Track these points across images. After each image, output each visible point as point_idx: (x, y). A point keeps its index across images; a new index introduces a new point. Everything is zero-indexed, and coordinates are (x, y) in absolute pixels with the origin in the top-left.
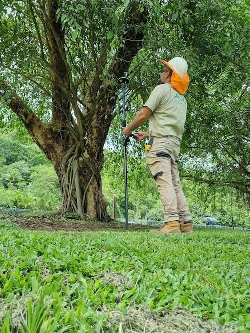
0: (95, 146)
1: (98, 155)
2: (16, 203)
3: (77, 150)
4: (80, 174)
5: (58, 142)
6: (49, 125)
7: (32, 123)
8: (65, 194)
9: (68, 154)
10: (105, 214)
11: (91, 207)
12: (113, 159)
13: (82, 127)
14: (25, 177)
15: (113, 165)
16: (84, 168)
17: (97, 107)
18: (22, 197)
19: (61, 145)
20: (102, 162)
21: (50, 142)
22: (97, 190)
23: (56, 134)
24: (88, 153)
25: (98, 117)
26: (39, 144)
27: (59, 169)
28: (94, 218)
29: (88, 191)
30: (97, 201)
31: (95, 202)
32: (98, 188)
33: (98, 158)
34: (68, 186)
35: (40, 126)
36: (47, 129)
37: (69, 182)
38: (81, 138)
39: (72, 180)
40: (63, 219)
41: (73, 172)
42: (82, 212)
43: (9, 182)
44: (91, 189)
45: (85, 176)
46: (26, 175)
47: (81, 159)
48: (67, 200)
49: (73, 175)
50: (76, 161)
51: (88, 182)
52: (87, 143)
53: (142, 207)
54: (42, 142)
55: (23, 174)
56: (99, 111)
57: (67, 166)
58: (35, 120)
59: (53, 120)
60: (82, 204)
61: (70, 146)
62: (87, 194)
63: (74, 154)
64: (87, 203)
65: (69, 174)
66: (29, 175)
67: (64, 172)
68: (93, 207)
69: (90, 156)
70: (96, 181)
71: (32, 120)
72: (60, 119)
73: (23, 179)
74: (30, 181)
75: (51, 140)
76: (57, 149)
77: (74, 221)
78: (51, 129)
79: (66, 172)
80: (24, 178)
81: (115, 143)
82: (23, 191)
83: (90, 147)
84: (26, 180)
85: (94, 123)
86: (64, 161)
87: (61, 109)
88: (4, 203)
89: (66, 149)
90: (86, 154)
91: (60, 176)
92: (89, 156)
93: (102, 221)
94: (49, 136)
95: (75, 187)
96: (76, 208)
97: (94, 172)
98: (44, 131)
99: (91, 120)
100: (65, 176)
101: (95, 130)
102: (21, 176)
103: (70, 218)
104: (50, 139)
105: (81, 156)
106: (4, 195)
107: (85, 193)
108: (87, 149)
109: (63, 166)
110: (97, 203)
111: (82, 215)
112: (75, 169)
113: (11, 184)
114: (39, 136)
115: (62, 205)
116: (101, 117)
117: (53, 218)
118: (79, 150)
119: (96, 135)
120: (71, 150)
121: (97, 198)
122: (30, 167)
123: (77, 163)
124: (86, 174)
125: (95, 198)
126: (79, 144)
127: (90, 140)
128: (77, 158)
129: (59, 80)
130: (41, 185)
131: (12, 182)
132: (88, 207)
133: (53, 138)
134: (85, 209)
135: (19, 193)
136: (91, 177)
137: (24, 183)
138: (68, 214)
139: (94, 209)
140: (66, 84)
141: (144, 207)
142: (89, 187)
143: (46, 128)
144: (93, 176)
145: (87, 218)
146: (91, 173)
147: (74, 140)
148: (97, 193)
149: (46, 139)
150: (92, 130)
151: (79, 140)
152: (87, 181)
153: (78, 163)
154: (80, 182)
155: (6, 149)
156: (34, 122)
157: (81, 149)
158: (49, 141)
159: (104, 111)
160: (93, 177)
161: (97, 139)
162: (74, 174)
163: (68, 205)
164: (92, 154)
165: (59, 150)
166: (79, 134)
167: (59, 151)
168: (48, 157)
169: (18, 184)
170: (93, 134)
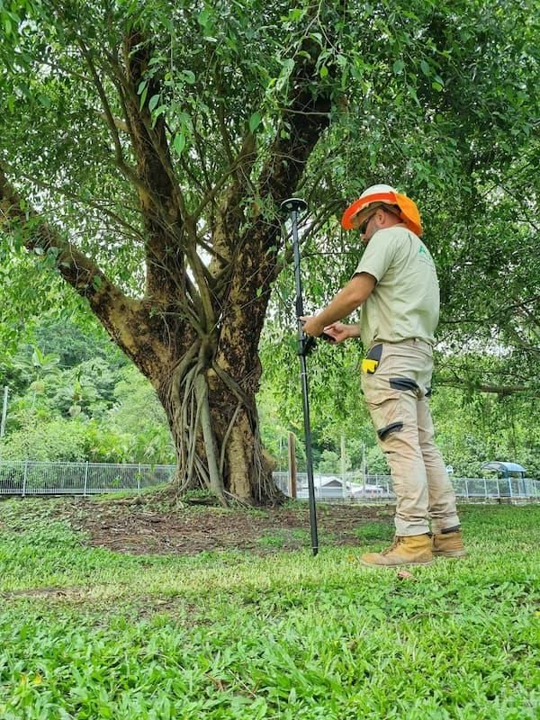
0: (240, 344)
1: (247, 362)
2: (87, 449)
3: (201, 354)
4: (211, 406)
5: (161, 339)
6: (141, 302)
7: (105, 301)
8: (181, 450)
9: (185, 362)
10: (268, 487)
11: (238, 475)
12: (281, 357)
13: (209, 302)
14: (103, 391)
15: (282, 370)
16: (219, 392)
17: (240, 259)
18: (99, 436)
19: (167, 346)
20: (257, 376)
21: (145, 339)
22: (249, 437)
23: (157, 321)
24: (226, 359)
25: (243, 280)
26: (122, 346)
27: (167, 396)
28: (246, 499)
29: (230, 440)
30: (250, 461)
31: (246, 463)
32: (250, 432)
33: (247, 368)
34: (188, 432)
35: (123, 308)
36: (138, 312)
37: (189, 425)
38: (211, 327)
39: (194, 419)
40: (180, 505)
41: (195, 401)
42: (218, 489)
43: (72, 404)
44: (235, 436)
45: (221, 409)
46: (106, 388)
47: (211, 372)
48: (186, 463)
49: (196, 407)
50: (202, 377)
51: (228, 421)
52: (222, 336)
53: (352, 444)
54: (128, 342)
55: (98, 386)
56: (244, 268)
57: (182, 389)
58: (111, 294)
59: (149, 293)
60: (218, 468)
61: (186, 344)
62: (227, 448)
63: (196, 362)
64: (228, 467)
65: (188, 406)
66: (111, 386)
67: (177, 403)
68: (243, 474)
69: (231, 364)
70: (245, 417)
71: (106, 295)
72: (162, 290)
73: (99, 396)
74: (115, 401)
75: (148, 335)
76: (160, 355)
77: (202, 508)
78: (145, 312)
79: (182, 402)
80: (102, 395)
81: (284, 322)
82: (99, 423)
83: (228, 345)
84: (106, 399)
85: (235, 293)
86: (176, 379)
87: (165, 268)
88: (63, 450)
89: (180, 351)
90: (222, 362)
91: (170, 410)
92: (227, 366)
93: (263, 504)
94: (143, 327)
95: (202, 433)
96: (205, 478)
97: (240, 398)
98: (131, 316)
99: (229, 287)
100: (181, 410)
101: (237, 309)
102: (96, 391)
103: (194, 503)
104: (144, 334)
105: (211, 367)
106: (64, 434)
107: (223, 446)
108: (223, 350)
109: (174, 389)
110: (251, 465)
111: (219, 495)
112: (201, 395)
113: (75, 409)
114: (122, 327)
115: (177, 474)
116: (248, 279)
117: (159, 505)
118: (206, 353)
119: (239, 320)
120: (189, 354)
121: (249, 455)
122: (113, 371)
123: (203, 381)
124: (223, 404)
125: (245, 456)
126: (205, 339)
127: (228, 332)
128: (203, 371)
129: (157, 206)
130: (137, 409)
131: (78, 404)
132: (232, 475)
133: (151, 330)
134: (226, 480)
135: (93, 427)
136: (234, 410)
137: (103, 405)
138: (190, 493)
139: (244, 479)
140: (172, 212)
141: (358, 444)
142: (231, 432)
143: (136, 309)
144: (239, 407)
145: (232, 502)
146: (234, 400)
147: (195, 331)
148: (249, 443)
149: (136, 333)
150: (230, 309)
151: (205, 331)
152: (226, 418)
153: (206, 381)
154: (213, 420)
155: (61, 336)
156: (110, 299)
157: (211, 351)
158: (142, 338)
159: (255, 267)
160: (238, 410)
161: (242, 328)
162: (199, 406)
163: (190, 472)
164: (234, 361)
165: (164, 354)
166: (206, 319)
167: (164, 359)
168: (143, 371)
169: (89, 408)
170: (233, 317)
